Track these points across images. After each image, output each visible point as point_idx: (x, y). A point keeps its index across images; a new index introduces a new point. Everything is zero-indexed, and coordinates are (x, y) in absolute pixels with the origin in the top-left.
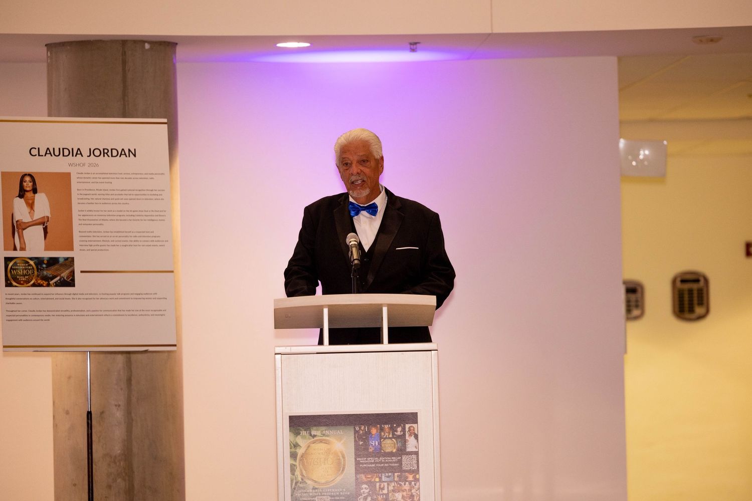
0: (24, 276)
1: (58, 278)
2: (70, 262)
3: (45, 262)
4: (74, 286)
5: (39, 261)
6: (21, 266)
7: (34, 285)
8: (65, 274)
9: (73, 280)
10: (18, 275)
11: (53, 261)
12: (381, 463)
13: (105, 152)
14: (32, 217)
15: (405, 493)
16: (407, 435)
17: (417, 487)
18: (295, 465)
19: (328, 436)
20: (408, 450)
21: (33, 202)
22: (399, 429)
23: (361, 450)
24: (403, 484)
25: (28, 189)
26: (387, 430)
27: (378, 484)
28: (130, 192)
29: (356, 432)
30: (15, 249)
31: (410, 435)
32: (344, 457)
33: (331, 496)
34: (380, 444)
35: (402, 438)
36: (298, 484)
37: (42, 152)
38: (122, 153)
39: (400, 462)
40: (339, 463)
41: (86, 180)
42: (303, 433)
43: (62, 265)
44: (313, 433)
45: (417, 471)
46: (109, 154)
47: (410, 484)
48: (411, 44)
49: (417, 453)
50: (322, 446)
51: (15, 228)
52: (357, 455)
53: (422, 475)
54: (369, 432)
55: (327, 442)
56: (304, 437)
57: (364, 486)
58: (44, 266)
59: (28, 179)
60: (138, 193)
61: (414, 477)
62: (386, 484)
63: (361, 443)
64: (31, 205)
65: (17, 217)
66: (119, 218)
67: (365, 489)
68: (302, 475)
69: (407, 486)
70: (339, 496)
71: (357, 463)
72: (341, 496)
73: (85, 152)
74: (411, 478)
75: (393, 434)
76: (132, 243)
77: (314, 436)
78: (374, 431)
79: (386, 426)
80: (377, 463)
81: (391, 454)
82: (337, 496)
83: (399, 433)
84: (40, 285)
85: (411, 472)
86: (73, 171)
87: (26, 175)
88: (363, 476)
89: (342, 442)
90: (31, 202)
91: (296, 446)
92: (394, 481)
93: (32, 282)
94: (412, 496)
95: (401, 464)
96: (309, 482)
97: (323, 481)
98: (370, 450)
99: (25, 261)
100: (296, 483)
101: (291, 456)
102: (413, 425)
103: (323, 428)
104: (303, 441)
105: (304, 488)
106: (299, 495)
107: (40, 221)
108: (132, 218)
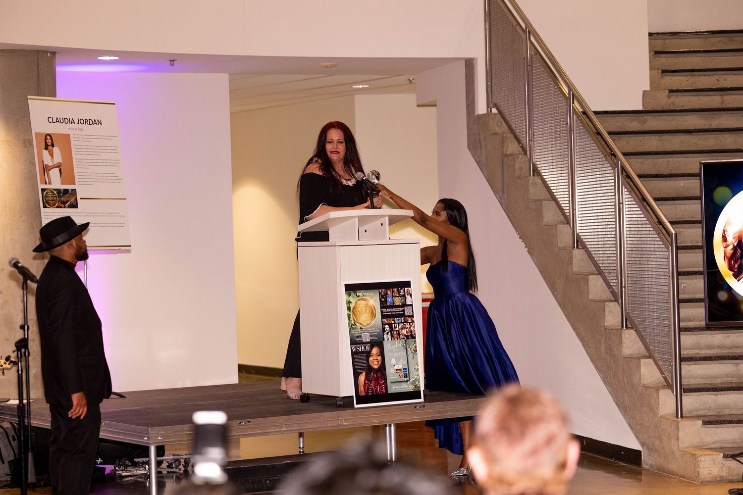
0: (53, 200)
1: (69, 202)
2: (74, 191)
3: (62, 192)
4: (77, 208)
5: (59, 191)
6: (50, 195)
7: (58, 207)
8: (72, 200)
9: (77, 204)
10: (50, 200)
11: (66, 191)
12: (394, 312)
13: (86, 121)
14: (53, 162)
15: (407, 330)
16: (406, 295)
17: (413, 326)
18: (350, 315)
19: (366, 296)
20: (407, 304)
21: (53, 153)
22: (402, 291)
23: (383, 304)
24: (406, 324)
25: (49, 144)
26: (396, 292)
27: (393, 325)
28: (101, 148)
29: (380, 293)
30: (46, 184)
31: (408, 295)
32: (375, 309)
33: (370, 333)
34: (393, 300)
35: (404, 296)
36: (353, 326)
37: (55, 121)
38: (94, 122)
39: (404, 311)
40: (373, 312)
41: (78, 139)
42: (353, 294)
43: (71, 194)
44: (358, 294)
45: (412, 316)
46: (88, 122)
47: (410, 323)
48: (171, 61)
49: (411, 305)
50: (363, 302)
51: (46, 169)
52: (382, 308)
53: (415, 319)
54: (386, 294)
55: (365, 300)
56: (353, 297)
57: (387, 326)
58: (62, 194)
59: (48, 137)
60: (104, 148)
61: (412, 320)
62: (397, 324)
63: (383, 300)
64: (52, 155)
65: (45, 163)
66: (96, 164)
67: (387, 328)
68: (354, 320)
69: (408, 326)
70: (374, 332)
71: (382, 312)
72: (376, 332)
73: (76, 122)
74: (410, 321)
75: (399, 294)
76: (105, 180)
77: (359, 296)
78: (389, 292)
79: (395, 289)
80: (392, 312)
81: (398, 306)
82: (373, 333)
83: (402, 293)
84: (61, 207)
85: (409, 316)
86: (71, 133)
87: (47, 135)
88: (385, 320)
89: (373, 299)
90: (51, 152)
91: (349, 302)
92: (401, 323)
93: (56, 205)
94: (411, 331)
95: (404, 312)
96: (357, 324)
97: (365, 324)
98: (388, 304)
99: (52, 191)
100: (352, 325)
101: (347, 309)
102: (409, 288)
103: (363, 291)
104: (353, 299)
105: (356, 328)
106: (353, 333)
107: (57, 165)
108: (103, 164)
